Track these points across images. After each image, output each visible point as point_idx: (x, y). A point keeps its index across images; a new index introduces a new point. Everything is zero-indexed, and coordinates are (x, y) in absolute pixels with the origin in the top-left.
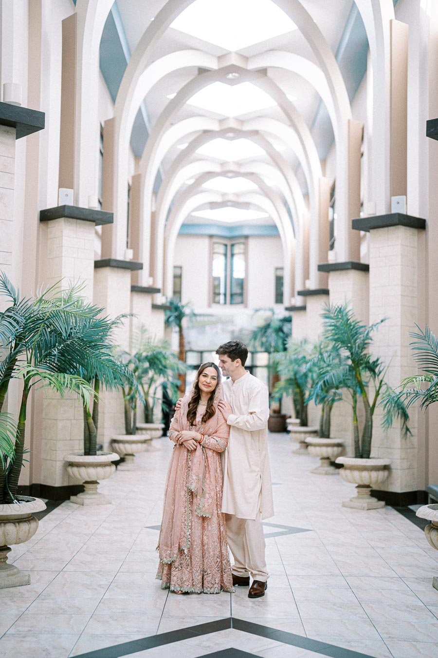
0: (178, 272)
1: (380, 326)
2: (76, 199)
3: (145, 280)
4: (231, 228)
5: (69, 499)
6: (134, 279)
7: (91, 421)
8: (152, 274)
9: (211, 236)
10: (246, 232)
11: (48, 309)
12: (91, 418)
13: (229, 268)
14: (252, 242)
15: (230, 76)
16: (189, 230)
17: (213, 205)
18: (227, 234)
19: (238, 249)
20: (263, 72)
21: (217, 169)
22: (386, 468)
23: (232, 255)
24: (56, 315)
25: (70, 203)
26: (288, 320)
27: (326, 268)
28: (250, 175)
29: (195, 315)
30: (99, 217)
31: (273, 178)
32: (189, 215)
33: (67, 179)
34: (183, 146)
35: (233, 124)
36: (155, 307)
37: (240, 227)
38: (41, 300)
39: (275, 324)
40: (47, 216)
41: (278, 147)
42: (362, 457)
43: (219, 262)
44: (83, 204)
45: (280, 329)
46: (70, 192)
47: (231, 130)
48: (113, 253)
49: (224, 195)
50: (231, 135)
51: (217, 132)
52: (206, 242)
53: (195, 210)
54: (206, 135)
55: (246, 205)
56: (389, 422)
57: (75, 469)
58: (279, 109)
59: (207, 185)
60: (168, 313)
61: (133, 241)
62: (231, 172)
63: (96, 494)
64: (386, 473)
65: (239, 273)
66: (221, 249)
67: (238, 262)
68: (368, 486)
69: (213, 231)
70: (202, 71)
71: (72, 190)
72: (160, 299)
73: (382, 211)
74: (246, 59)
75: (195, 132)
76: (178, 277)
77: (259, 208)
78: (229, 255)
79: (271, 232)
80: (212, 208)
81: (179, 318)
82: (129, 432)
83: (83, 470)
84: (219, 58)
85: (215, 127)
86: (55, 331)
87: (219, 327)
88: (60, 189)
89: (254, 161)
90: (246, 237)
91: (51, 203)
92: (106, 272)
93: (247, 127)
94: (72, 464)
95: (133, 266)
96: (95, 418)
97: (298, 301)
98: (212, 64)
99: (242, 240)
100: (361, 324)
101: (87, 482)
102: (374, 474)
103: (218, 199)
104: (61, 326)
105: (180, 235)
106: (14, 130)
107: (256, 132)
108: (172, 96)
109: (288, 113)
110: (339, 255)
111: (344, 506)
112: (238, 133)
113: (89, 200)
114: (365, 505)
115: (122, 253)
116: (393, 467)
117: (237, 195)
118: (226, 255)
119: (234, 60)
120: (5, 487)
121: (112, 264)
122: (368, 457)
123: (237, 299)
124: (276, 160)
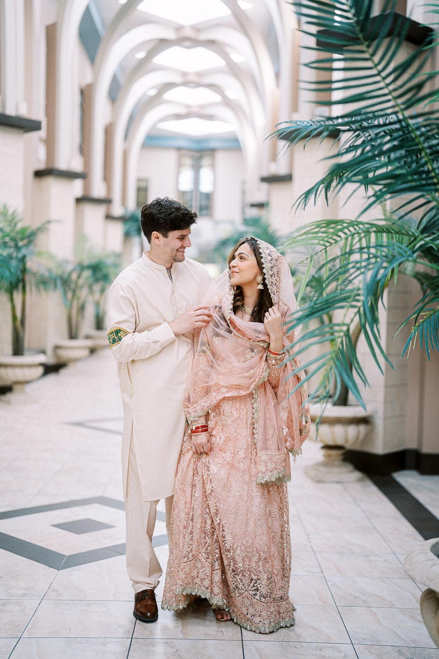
0: (144, 184)
3: (98, 191)
4: (199, 141)
7: (19, 325)
9: (179, 149)
10: (213, 144)
12: (18, 321)
13: (197, 181)
14: (219, 155)
16: (153, 141)
17: (176, 117)
18: (195, 147)
19: (206, 162)
21: (178, 79)
23: (200, 167)
27: (271, 180)
28: (211, 86)
30: (25, 123)
31: (233, 89)
32: (154, 127)
34: (141, 55)
35: (189, 33)
37: (208, 140)
41: (235, 58)
47: (187, 39)
49: (188, 106)
50: (187, 43)
51: (173, 40)
52: (173, 155)
53: (158, 121)
54: (163, 44)
55: (210, 117)
59: (168, 95)
62: (191, 81)
65: (206, 187)
66: (188, 161)
67: (206, 174)
69: (181, 144)
75: (152, 40)
76: (143, 189)
77: (223, 120)
78: (197, 168)
79: (234, 145)
80: (176, 120)
82: (71, 337)
85: (171, 35)
89: (214, 72)
90: (213, 151)
93: (203, 36)
96: (23, 322)
99: (209, 152)
101: (15, 383)
103: (182, 110)
105: (144, 146)
107: (212, 42)
112: (195, 43)
117: (202, 107)
121: (55, 173)
123: (205, 212)
124: (234, 70)
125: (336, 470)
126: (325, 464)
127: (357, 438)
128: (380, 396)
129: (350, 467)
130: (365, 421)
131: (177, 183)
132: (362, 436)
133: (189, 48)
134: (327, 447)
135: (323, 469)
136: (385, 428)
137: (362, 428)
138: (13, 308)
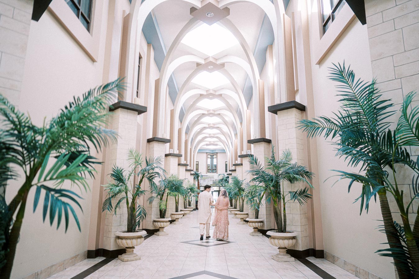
0: (198, 163)
1: (244, 181)
2: (174, 152)
3: (189, 168)
4: (212, 151)
5: (172, 223)
6: (186, 168)
7: (177, 204)
8: (190, 166)
9: (207, 153)
10: (217, 152)
11: (171, 179)
12: (177, 203)
13: (212, 162)
14: (219, 155)
15: (211, 115)
16: (201, 151)
17: (207, 145)
18: (212, 152)
19: (214, 157)
20: (219, 114)
21: (208, 136)
22: (247, 214)
23: (213, 158)
24: (173, 180)
25: (172, 153)
26: (228, 177)
27: (235, 165)
28: (217, 137)
29: (202, 176)
30: (179, 155)
31: (223, 137)
32: (201, 147)
33: (171, 147)
34: (199, 130)
35: (212, 125)
36: (191, 174)
37: (216, 150)
38: (170, 178)
39: (225, 178)
40: (166, 155)
41: (224, 130)
42: (241, 212)
43: (209, 160)
44: (175, 153)
45: (226, 180)
46: (172, 150)
47: (211, 127)
48: (181, 162)
49: (210, 142)
50: (212, 128)
51: (208, 127)
52: (205, 155)
53: (202, 146)
54: (205, 128)
55: (217, 145)
56: (247, 203)
57: (173, 215)
58: (223, 122)
59: (205, 140)
60: (195, 176)
61: (186, 159)
62: (212, 136)
63: (178, 221)
64: (247, 215)
65: (215, 163)
66: (210, 156)
67: (215, 160)
68: (243, 219)
69: (208, 151)
70: (203, 114)
71: (173, 150)
72: (192, 172)
73: (245, 154)
74: (215, 111)
75: (202, 127)
76: (197, 165)
77: (220, 146)
78: (212, 158)
79: (223, 152)
80: (207, 146)
81: (198, 177)
82: (185, 208)
83: (175, 216)
84: (208, 111)
85: (207, 126)
86: (173, 184)
87: (209, 179)
88: (170, 149)
89: (217, 134)
90: (217, 153)
91: (168, 153)
92: (180, 166)
93: (215, 126)
94: (173, 214)
95: (186, 165)
96: (178, 203)
97: (230, 172)
98: (206, 113)
100: (240, 180)
101: (176, 219)
102: (244, 216)
103: (209, 143)
104: (175, 183)
105: (198, 153)
106: (164, 143)
107: (218, 127)
108: (196, 119)
109: (225, 123)
110: (239, 162)
111: (237, 224)
112: (213, 128)
113: (176, 152)
114: (242, 223)
115: (183, 162)
116: (249, 214)
117: (214, 142)
118: (211, 158)
119: (212, 112)
120: (163, 215)
121: (181, 165)
122: (243, 212)
123: (214, 171)
124: (223, 133)
125: (256, 233)
126: (254, 232)
127: (261, 226)
128: (265, 217)
129: (259, 233)
130: (262, 222)
131: (207, 162)
132: (261, 225)
133: (212, 129)
134: (254, 228)
135: (254, 233)
136: (267, 224)
137: (261, 223)
138: (176, 200)
